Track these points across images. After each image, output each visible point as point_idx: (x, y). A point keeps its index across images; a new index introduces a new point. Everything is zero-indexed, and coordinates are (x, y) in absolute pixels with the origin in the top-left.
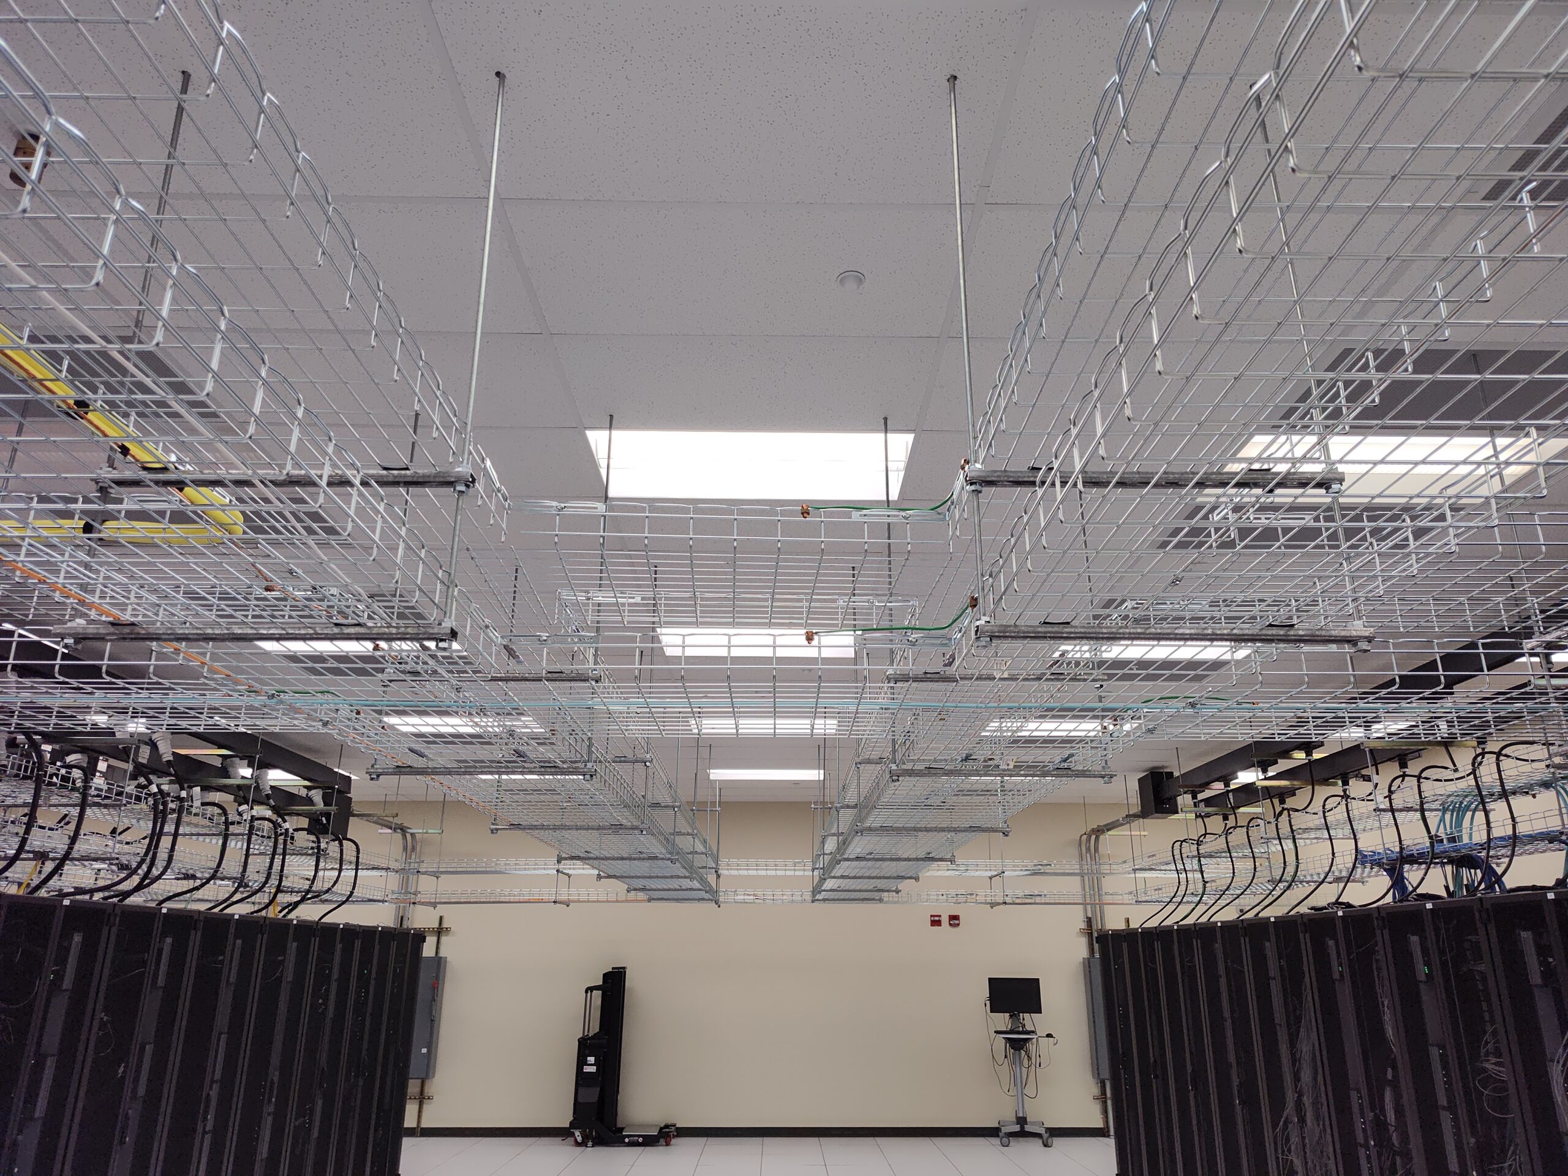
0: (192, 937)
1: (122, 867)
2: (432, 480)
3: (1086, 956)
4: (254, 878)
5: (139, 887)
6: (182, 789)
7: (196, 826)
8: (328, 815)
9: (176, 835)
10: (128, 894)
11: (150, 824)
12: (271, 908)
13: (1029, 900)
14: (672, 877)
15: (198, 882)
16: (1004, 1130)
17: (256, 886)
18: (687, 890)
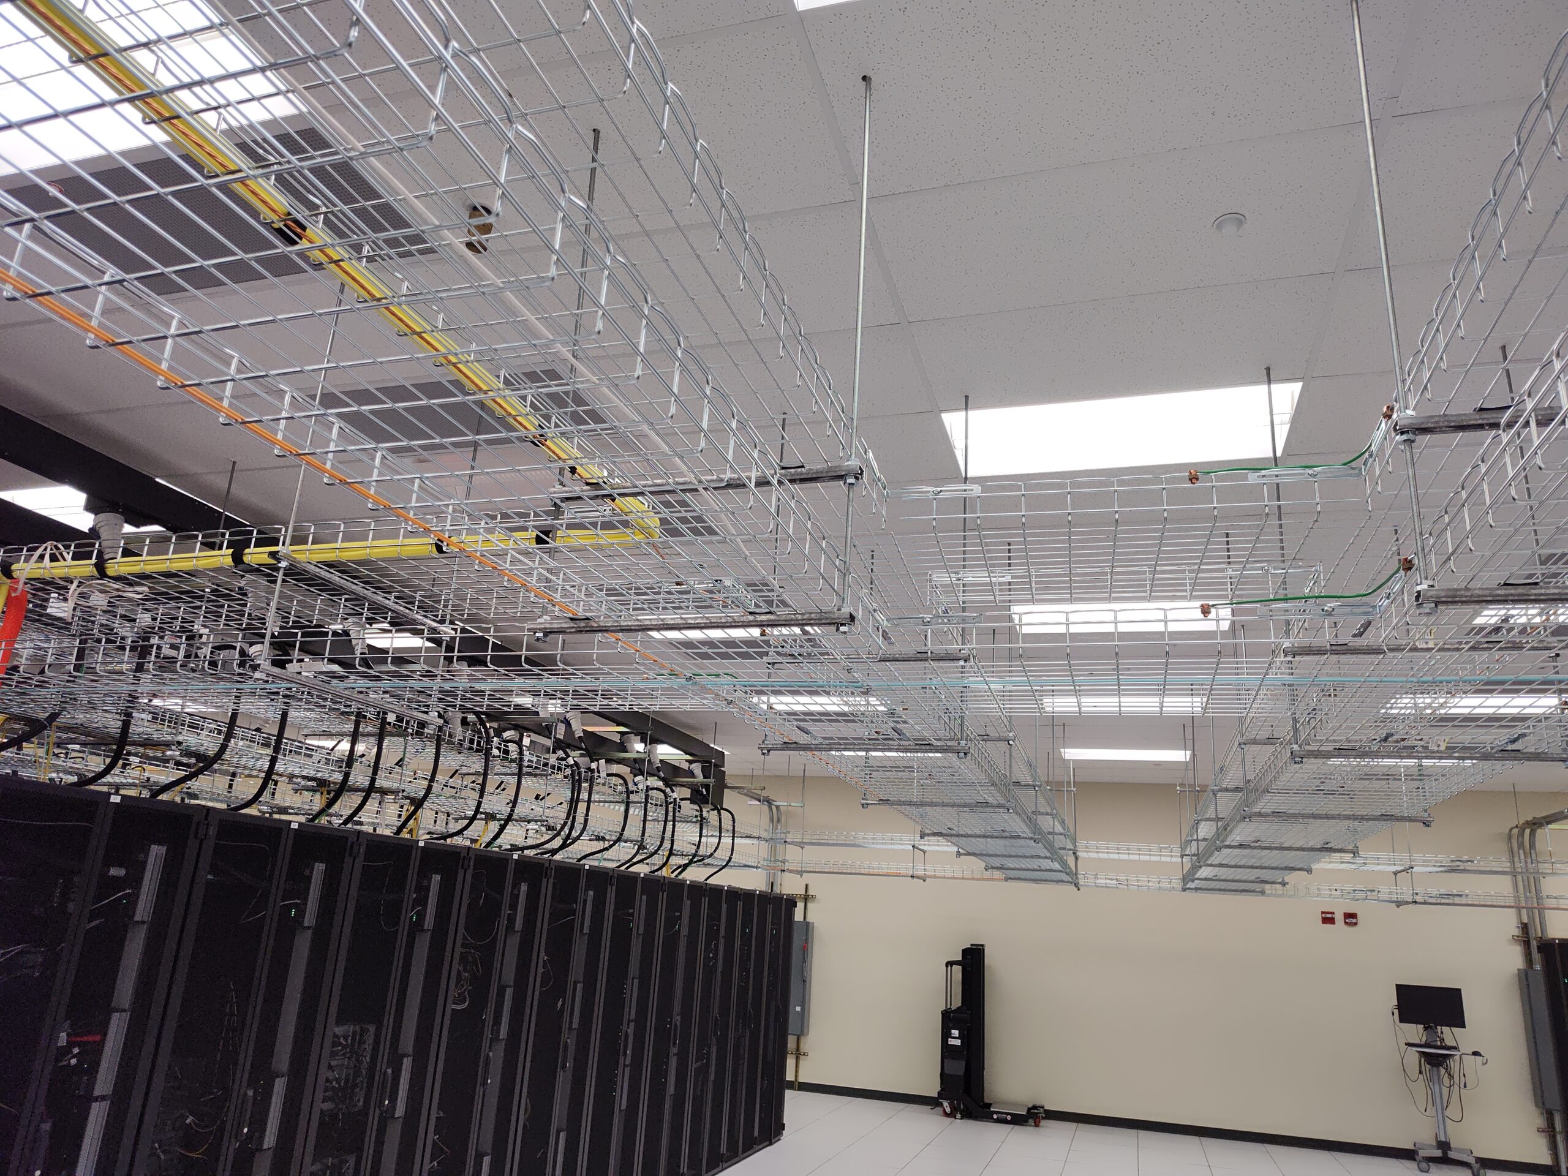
0: (609, 890)
1: (550, 828)
2: (824, 475)
3: (1521, 967)
4: (651, 844)
5: (564, 846)
6: (592, 761)
7: (604, 794)
8: (707, 787)
9: (589, 802)
10: (554, 852)
11: (569, 794)
12: (664, 869)
13: (1447, 900)
14: (1032, 857)
15: (607, 844)
16: (1423, 1153)
17: (652, 849)
18: (1046, 870)
